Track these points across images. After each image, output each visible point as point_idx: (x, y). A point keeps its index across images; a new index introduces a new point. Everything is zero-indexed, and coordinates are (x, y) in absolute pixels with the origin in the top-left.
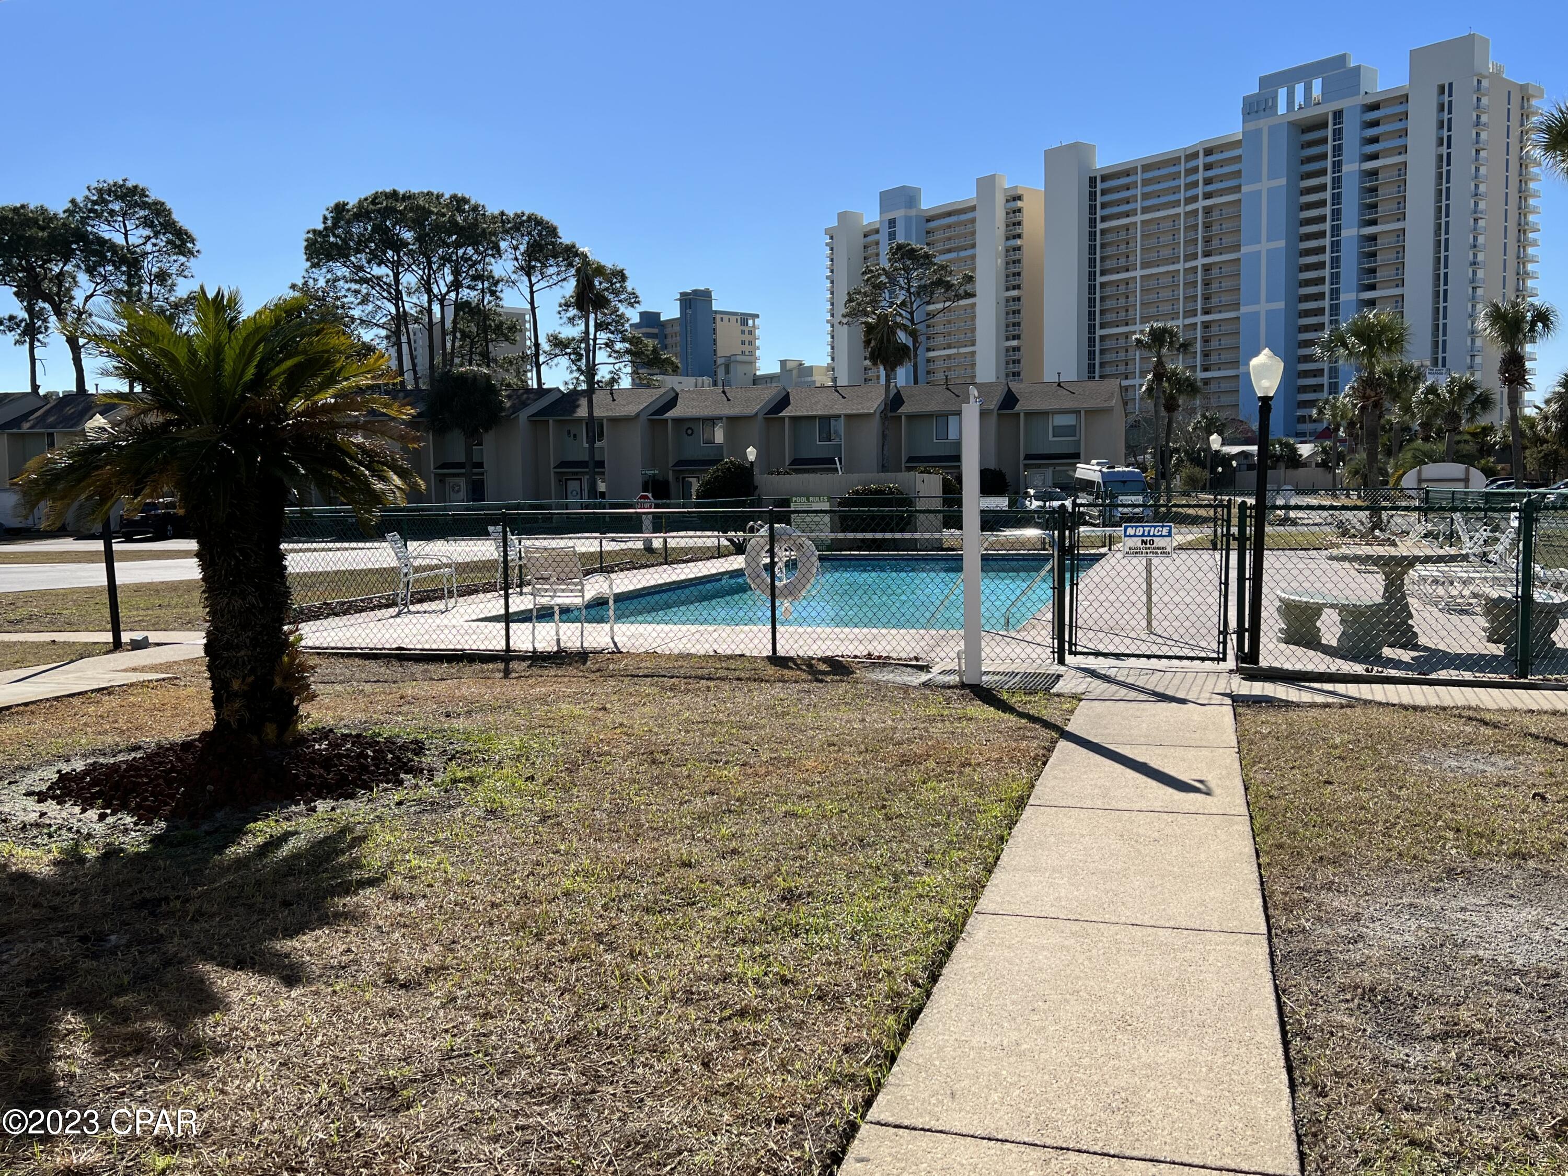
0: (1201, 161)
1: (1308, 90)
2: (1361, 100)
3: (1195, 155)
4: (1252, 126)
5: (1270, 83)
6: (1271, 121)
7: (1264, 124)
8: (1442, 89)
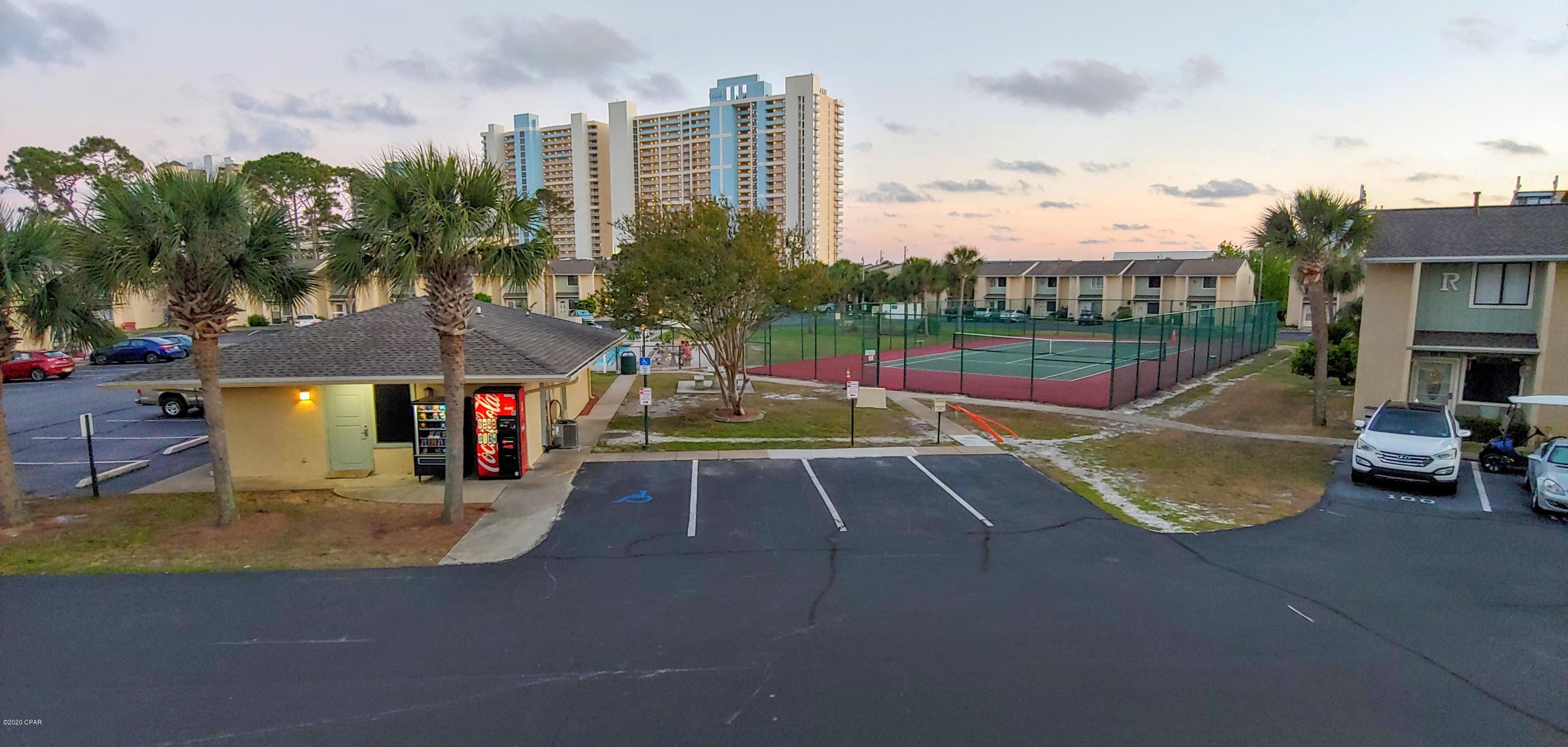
0: (690, 119)
1: (740, 89)
2: (765, 99)
3: (687, 115)
4: (715, 104)
5: (723, 83)
6: (725, 103)
7: (719, 104)
8: (800, 97)
